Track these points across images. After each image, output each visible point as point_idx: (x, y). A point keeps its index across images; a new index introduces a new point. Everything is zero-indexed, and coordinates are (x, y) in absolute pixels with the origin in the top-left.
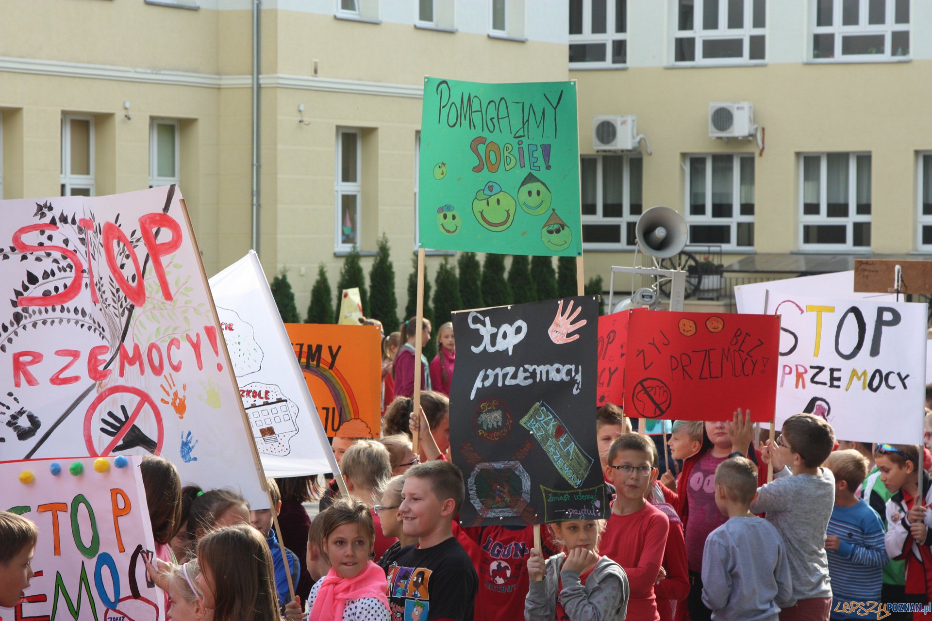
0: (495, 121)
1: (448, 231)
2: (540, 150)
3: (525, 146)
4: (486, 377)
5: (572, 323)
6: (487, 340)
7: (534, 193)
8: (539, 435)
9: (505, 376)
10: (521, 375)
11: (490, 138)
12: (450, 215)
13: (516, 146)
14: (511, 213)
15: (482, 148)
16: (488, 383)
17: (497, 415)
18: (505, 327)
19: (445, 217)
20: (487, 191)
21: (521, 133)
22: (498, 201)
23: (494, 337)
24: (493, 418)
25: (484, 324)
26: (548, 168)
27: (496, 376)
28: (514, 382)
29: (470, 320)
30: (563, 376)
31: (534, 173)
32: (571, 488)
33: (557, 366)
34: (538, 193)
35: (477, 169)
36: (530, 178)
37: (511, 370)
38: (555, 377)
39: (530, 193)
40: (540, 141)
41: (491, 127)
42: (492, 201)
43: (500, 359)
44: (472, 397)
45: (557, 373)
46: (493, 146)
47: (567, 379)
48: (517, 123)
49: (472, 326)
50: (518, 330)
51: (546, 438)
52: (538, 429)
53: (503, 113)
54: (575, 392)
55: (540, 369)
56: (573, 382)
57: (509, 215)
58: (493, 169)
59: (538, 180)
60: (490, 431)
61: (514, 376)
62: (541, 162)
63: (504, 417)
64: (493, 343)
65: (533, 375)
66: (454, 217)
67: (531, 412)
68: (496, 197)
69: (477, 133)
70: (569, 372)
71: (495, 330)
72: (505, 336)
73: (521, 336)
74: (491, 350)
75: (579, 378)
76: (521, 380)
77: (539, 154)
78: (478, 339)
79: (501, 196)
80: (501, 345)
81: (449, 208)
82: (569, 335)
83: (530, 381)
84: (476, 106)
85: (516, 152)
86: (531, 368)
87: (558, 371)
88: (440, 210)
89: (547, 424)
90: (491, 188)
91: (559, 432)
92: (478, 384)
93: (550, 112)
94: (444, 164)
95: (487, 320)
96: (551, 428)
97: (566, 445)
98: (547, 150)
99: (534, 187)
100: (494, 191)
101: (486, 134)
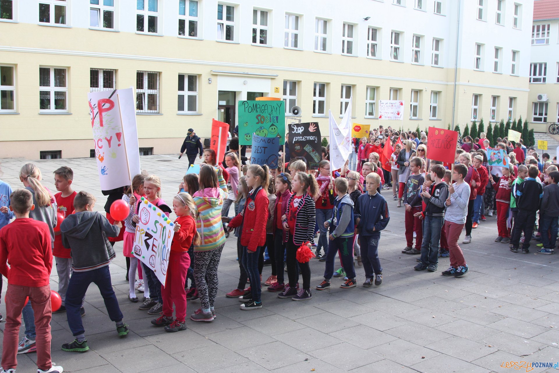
0: (264, 110)
1: (248, 140)
2: (275, 118)
3: (272, 117)
4: (296, 139)
5: (314, 127)
6: (295, 130)
7: (273, 129)
8: (308, 151)
9: (300, 139)
10: (304, 138)
11: (262, 115)
12: (248, 136)
13: (269, 117)
14: (267, 134)
15: (259, 118)
16: (296, 140)
17: (299, 147)
18: (299, 128)
19: (247, 136)
20: (260, 129)
21: (271, 113)
22: (263, 131)
23: (297, 130)
24: (298, 147)
25: (295, 127)
26: (277, 122)
27: (298, 138)
28: (302, 140)
29: (292, 126)
30: (312, 139)
31: (274, 124)
32: (316, 162)
33: (311, 137)
34: (274, 129)
35: (258, 123)
36: (273, 125)
37: (301, 137)
38: (311, 139)
39: (272, 129)
40: (275, 115)
41: (262, 112)
42: (261, 131)
43: (298, 135)
44: (293, 143)
45: (311, 138)
46: (263, 117)
47: (314, 139)
48: (270, 111)
49: (292, 127)
50: (302, 129)
51: (310, 152)
52: (308, 150)
53: (266, 108)
54: (316, 142)
55: (308, 137)
56: (315, 140)
57: (266, 135)
58: (262, 123)
59: (274, 125)
60: (298, 150)
61: (302, 139)
62: (276, 121)
63: (300, 147)
64: (297, 131)
65: (306, 138)
66: (250, 136)
67: (306, 146)
68: (262, 130)
69: (259, 113)
70: (314, 138)
71: (297, 128)
72: (299, 130)
73: (303, 130)
74: (297, 133)
75: (316, 139)
76: (304, 140)
77: (275, 119)
78: (294, 130)
79: (264, 130)
80: (299, 132)
81: (248, 134)
82: (313, 130)
83: (305, 140)
84: (258, 106)
85: (269, 118)
86: (306, 137)
87: (312, 138)
88: (246, 135)
89: (310, 149)
90: (261, 128)
91: (313, 151)
92: (294, 140)
93: (278, 108)
94: (247, 122)
95: (295, 126)
96: (311, 149)
97: (315, 154)
98: (277, 118)
99: (273, 127)
100: (262, 129)
101: (261, 114)
